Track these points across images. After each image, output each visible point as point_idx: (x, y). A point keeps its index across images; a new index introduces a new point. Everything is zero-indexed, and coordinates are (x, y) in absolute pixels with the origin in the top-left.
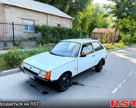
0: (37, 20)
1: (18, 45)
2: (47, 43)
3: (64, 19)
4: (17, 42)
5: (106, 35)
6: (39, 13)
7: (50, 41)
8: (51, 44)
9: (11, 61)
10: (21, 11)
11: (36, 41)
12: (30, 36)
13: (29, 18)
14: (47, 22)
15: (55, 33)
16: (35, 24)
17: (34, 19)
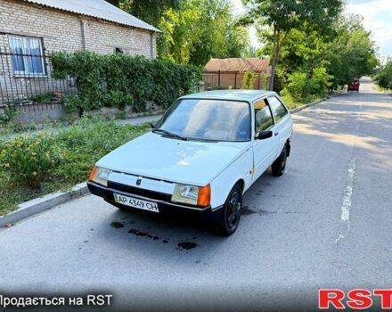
0: (50, 38)
2: (93, 109)
3: (132, 32)
5: (246, 77)
7: (102, 100)
8: (104, 110)
9: (36, 171)
11: (62, 103)
13: (25, 31)
14: (83, 42)
15: (115, 75)
16: (44, 49)
17: (41, 34)
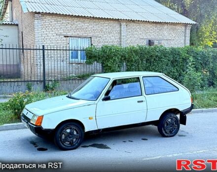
1: (52, 89)
4: (50, 83)
6: (102, 22)
10: (64, 21)
12: (82, 70)
13: (80, 34)
14: (120, 38)
16: (92, 45)
17: (90, 35)
